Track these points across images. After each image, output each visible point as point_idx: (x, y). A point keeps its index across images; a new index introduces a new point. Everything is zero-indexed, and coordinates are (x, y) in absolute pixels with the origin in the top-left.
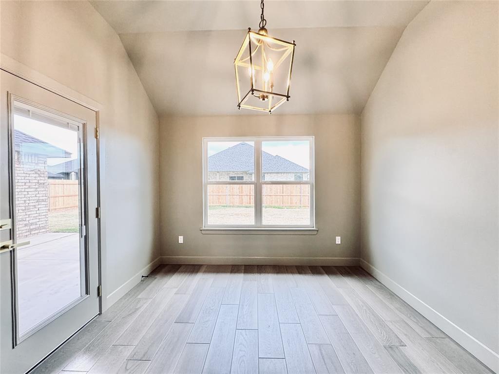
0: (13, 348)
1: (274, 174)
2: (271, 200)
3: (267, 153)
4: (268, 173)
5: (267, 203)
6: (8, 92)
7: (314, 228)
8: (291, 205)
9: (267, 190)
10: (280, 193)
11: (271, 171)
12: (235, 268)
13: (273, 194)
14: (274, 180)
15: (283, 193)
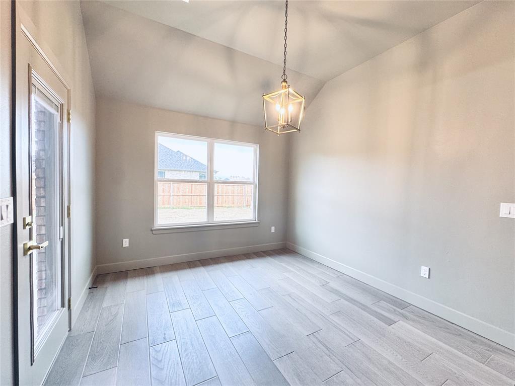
0: (32, 365)
1: (178, 172)
2: (178, 200)
3: (166, 147)
4: (169, 170)
5: (173, 204)
6: (29, 64)
7: (257, 221)
8: (201, 205)
9: (174, 189)
10: (189, 193)
11: (173, 168)
12: (192, 264)
13: (181, 194)
14: (176, 178)
15: (192, 193)
